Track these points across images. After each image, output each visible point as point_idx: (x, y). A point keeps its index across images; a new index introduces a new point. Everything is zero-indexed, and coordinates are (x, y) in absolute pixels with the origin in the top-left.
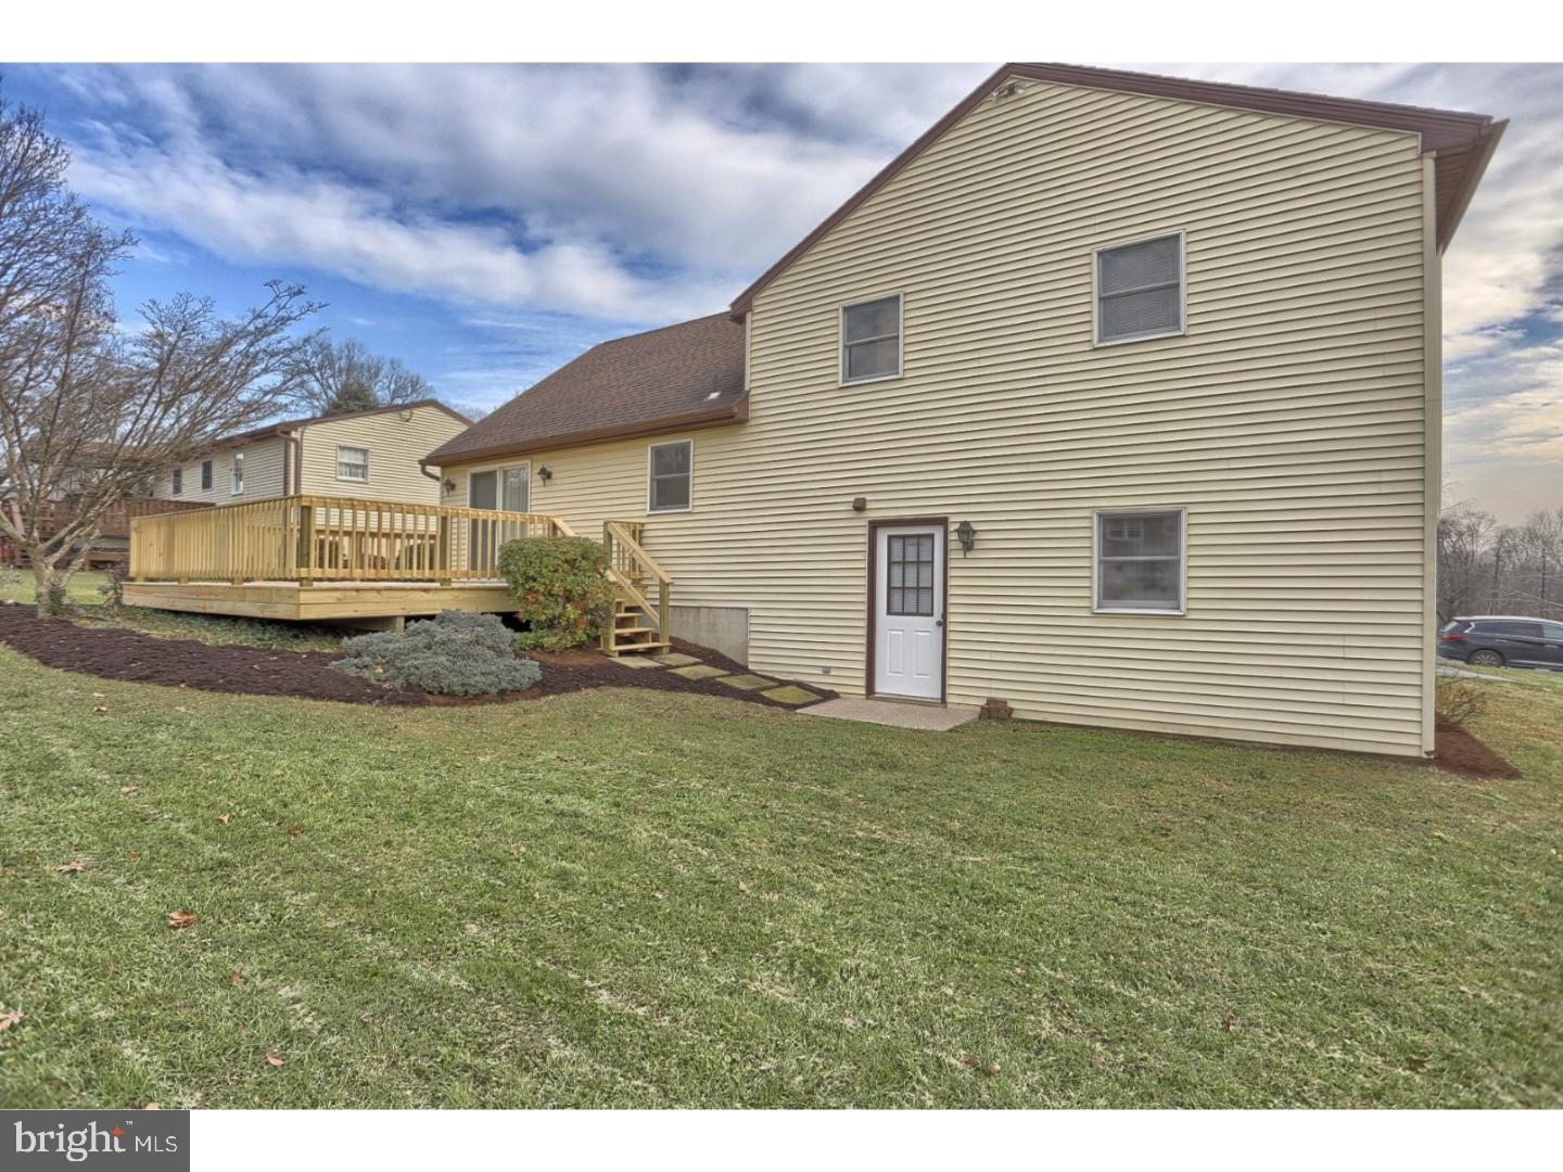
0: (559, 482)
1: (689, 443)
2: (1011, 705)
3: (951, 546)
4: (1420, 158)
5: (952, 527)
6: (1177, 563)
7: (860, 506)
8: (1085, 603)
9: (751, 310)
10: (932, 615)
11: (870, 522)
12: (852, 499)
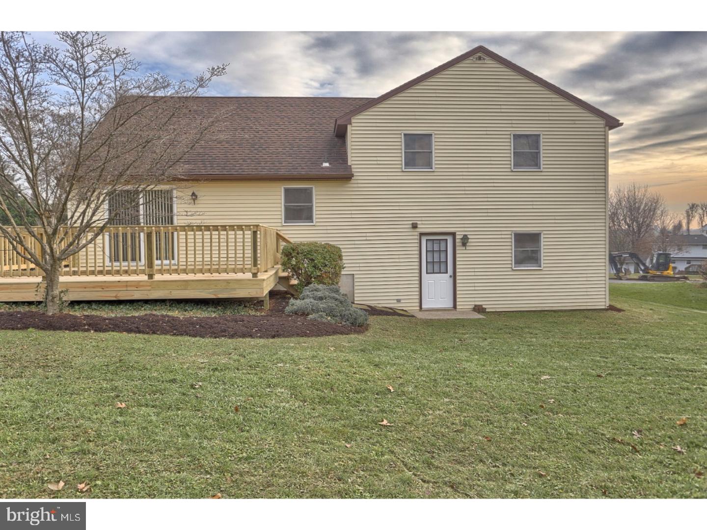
0: (202, 202)
1: (312, 188)
2: (484, 306)
3: (457, 244)
4: (605, 127)
5: (457, 237)
6: (540, 250)
7: (415, 226)
8: (510, 266)
9: (351, 124)
10: (447, 273)
11: (420, 233)
12: (411, 223)
